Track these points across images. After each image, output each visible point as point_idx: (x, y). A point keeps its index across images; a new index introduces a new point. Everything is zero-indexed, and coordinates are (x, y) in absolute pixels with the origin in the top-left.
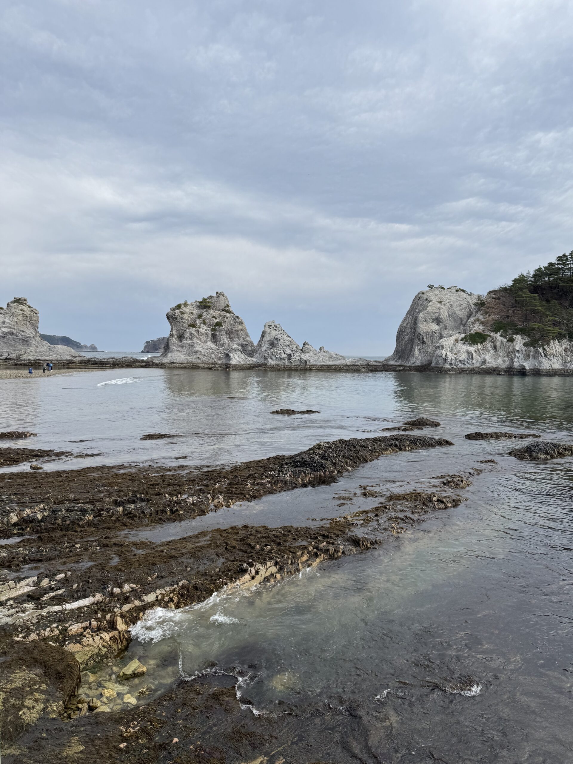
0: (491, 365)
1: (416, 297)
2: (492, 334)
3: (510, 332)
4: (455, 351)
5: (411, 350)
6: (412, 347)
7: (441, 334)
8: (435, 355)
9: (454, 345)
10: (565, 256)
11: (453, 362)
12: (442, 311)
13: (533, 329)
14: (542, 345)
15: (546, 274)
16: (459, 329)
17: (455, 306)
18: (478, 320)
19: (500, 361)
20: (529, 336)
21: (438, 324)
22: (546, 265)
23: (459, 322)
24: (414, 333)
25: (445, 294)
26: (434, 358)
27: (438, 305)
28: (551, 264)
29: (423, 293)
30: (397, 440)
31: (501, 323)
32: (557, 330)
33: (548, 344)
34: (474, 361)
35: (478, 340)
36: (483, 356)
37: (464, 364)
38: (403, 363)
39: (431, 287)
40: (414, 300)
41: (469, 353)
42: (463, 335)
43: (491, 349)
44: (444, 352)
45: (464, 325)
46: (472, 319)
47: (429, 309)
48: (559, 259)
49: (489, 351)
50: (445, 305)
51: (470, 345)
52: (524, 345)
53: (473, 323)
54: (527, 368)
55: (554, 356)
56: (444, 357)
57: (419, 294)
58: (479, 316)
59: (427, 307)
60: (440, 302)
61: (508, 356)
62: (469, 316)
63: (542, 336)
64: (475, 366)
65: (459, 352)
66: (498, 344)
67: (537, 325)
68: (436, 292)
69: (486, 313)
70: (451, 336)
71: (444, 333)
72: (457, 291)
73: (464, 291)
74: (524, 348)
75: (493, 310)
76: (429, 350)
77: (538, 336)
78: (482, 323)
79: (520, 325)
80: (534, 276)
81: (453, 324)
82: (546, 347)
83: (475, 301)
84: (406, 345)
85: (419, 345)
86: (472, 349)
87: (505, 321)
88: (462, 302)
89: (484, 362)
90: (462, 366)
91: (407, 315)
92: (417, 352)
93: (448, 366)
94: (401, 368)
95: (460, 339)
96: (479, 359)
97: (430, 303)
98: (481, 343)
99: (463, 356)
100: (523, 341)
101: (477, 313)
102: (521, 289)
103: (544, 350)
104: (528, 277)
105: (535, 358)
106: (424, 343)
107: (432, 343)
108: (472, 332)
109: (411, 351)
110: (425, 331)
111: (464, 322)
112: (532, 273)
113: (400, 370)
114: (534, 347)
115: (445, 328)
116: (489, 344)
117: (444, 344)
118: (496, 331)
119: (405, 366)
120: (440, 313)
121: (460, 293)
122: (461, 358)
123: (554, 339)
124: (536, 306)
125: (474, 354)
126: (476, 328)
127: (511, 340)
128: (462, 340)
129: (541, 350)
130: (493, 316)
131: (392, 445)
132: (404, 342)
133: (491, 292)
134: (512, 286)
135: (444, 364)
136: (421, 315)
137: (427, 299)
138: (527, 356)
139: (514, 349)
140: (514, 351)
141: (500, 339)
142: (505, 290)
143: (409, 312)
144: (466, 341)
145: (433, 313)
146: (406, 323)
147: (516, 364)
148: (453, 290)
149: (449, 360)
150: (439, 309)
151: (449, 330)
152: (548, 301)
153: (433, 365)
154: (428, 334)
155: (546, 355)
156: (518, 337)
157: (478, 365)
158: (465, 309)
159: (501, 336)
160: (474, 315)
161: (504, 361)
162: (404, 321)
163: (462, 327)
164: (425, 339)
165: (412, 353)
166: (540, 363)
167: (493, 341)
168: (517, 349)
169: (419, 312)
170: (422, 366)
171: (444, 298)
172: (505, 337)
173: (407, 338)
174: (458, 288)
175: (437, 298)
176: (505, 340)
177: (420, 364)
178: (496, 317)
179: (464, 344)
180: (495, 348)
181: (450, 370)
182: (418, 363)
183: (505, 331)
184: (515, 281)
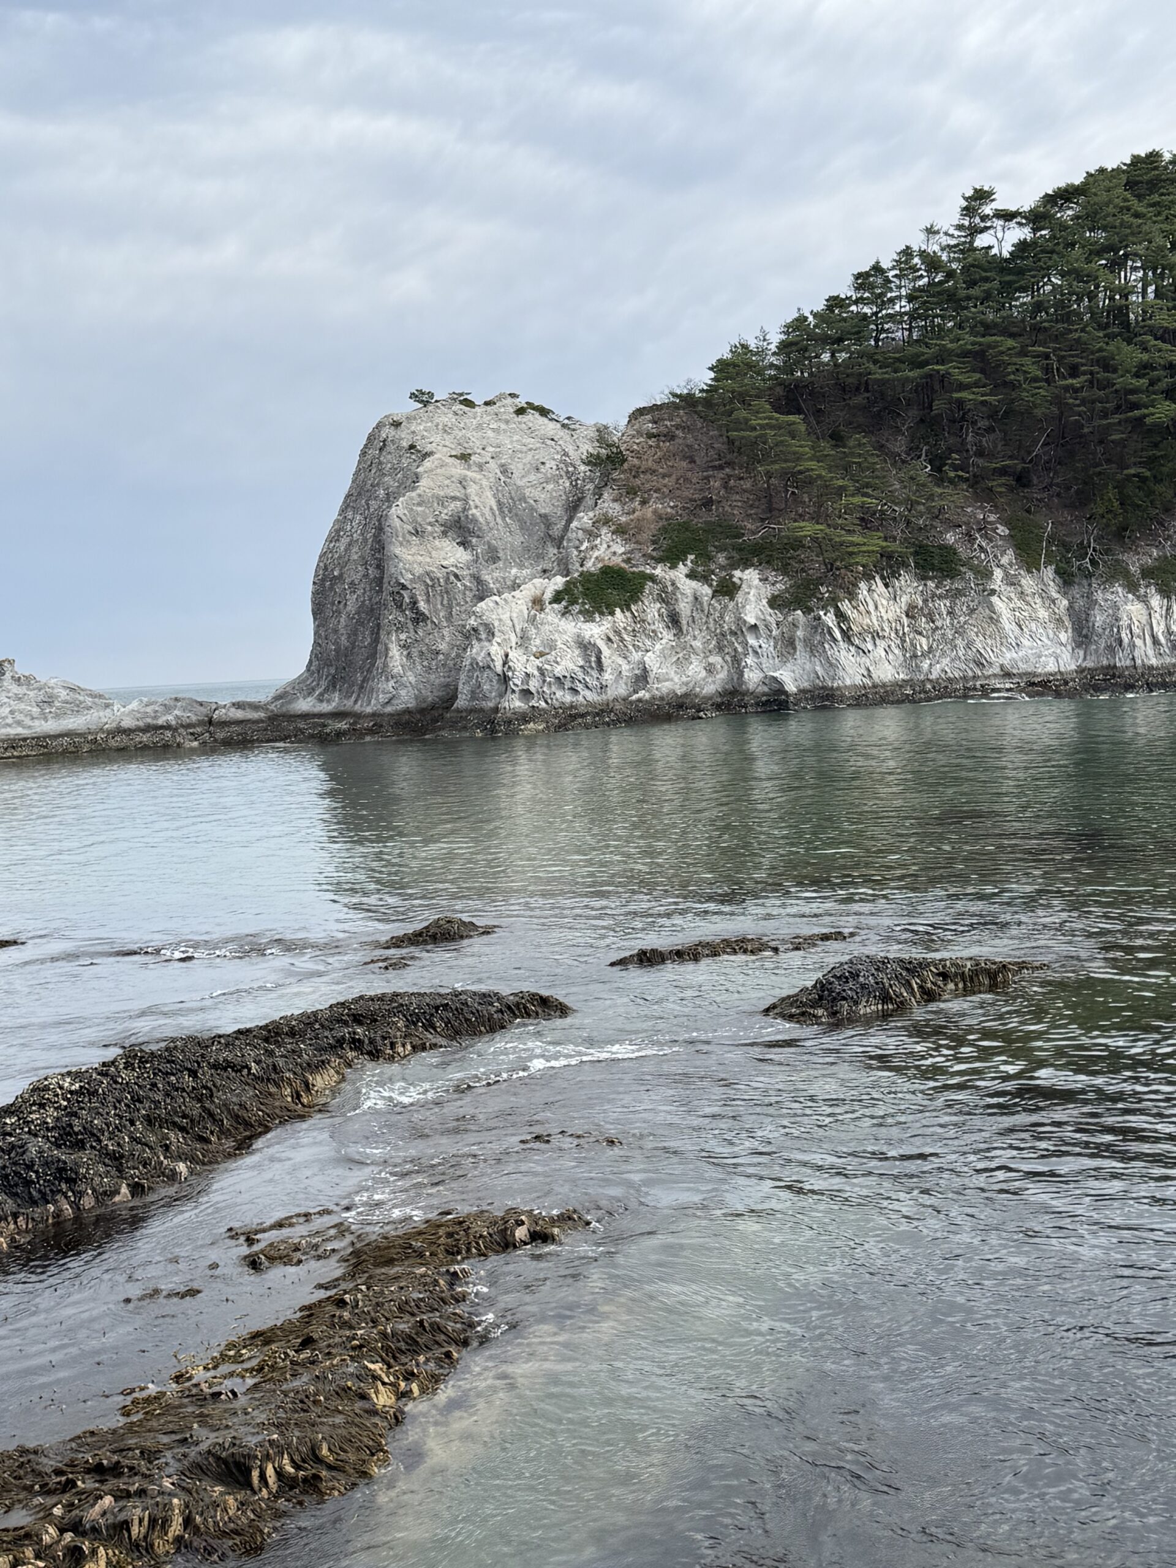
0: (665, 687)
1: (371, 439)
2: (658, 571)
3: (721, 558)
4: (536, 644)
5: (375, 651)
6: (376, 640)
7: (478, 580)
8: (467, 663)
9: (532, 620)
10: (877, 269)
11: (533, 685)
12: (472, 490)
13: (797, 544)
14: (834, 601)
15: (825, 340)
16: (540, 557)
17: (517, 468)
18: (606, 521)
19: (696, 669)
20: (784, 570)
21: (464, 544)
22: (820, 306)
23: (540, 530)
24: (380, 581)
25: (479, 427)
26: (463, 677)
27: (458, 469)
28: (835, 302)
29: (397, 424)
30: (357, 1019)
31: (685, 527)
32: (875, 542)
33: (852, 596)
34: (608, 676)
35: (613, 594)
36: (636, 656)
37: (574, 691)
38: (349, 704)
39: (423, 398)
40: (363, 453)
41: (585, 647)
42: (559, 582)
43: (659, 626)
44: (497, 651)
45: (558, 542)
46: (585, 518)
47: (423, 483)
48: (863, 280)
49: (654, 636)
50: (481, 467)
51: (588, 616)
52: (774, 602)
53: (591, 535)
54: (791, 687)
55: (876, 636)
56: (499, 668)
57: (379, 426)
58: (609, 505)
59: (417, 478)
60: (464, 457)
61: (720, 649)
62: (573, 507)
63: (830, 567)
64: (611, 694)
65: (552, 646)
66: (684, 607)
67: (808, 529)
68: (446, 417)
69: (632, 492)
70: (515, 586)
71: (491, 576)
72: (520, 411)
73: (543, 412)
74: (773, 617)
75: (656, 481)
76: (443, 646)
77: (816, 568)
78: (621, 531)
79: (753, 531)
80: (784, 346)
81: (518, 539)
82: (845, 606)
83: (588, 448)
84: (353, 634)
85: (400, 628)
86: (595, 630)
87: (704, 518)
88: (542, 455)
89: (642, 678)
90: (568, 698)
91: (343, 511)
92: (396, 657)
93: (516, 703)
94: (343, 725)
95: (548, 595)
96: (625, 667)
97: (428, 464)
98: (626, 607)
99: (568, 662)
100: (768, 591)
101: (598, 494)
102: (743, 398)
103: (841, 616)
104: (761, 352)
105: (814, 649)
106: (419, 618)
107: (449, 617)
108: (590, 566)
109: (373, 655)
110: (419, 571)
111: (556, 531)
112: (775, 338)
113: (339, 734)
114: (808, 610)
115: (493, 556)
116: (652, 610)
117: (492, 618)
118: (672, 558)
119: (358, 716)
120: (465, 500)
121: (533, 417)
122: (559, 671)
123: (869, 577)
124: (799, 458)
125: (606, 652)
126: (601, 552)
127: (727, 590)
128: (557, 598)
129: (830, 619)
130: (656, 505)
131: (340, 1042)
132: (343, 619)
133: (640, 412)
134: (711, 390)
135: (502, 695)
136: (398, 510)
137: (412, 447)
138: (787, 645)
139: (740, 621)
140: (742, 628)
141: (688, 586)
142: (687, 401)
143: (351, 502)
144: (573, 602)
145: (442, 501)
146: (342, 545)
147: (752, 678)
148: (507, 407)
149: (517, 681)
150: (462, 482)
151: (508, 565)
152: (837, 438)
153: (461, 702)
154: (430, 583)
155: (847, 636)
156: (749, 577)
157: (621, 690)
158: (555, 479)
159: (691, 576)
160: (589, 501)
161: (710, 669)
162: (335, 536)
163: (552, 551)
164: (422, 605)
165: (379, 663)
166: (832, 665)
167: (667, 597)
168: (751, 620)
169: (390, 498)
170: (422, 711)
171: (475, 442)
172: (705, 579)
173: (351, 606)
174: (521, 402)
175: (448, 440)
176: (706, 591)
177: (412, 704)
178: (666, 507)
179: (565, 613)
180: (674, 620)
181: (525, 718)
182: (406, 699)
183: (705, 557)
184: (721, 368)
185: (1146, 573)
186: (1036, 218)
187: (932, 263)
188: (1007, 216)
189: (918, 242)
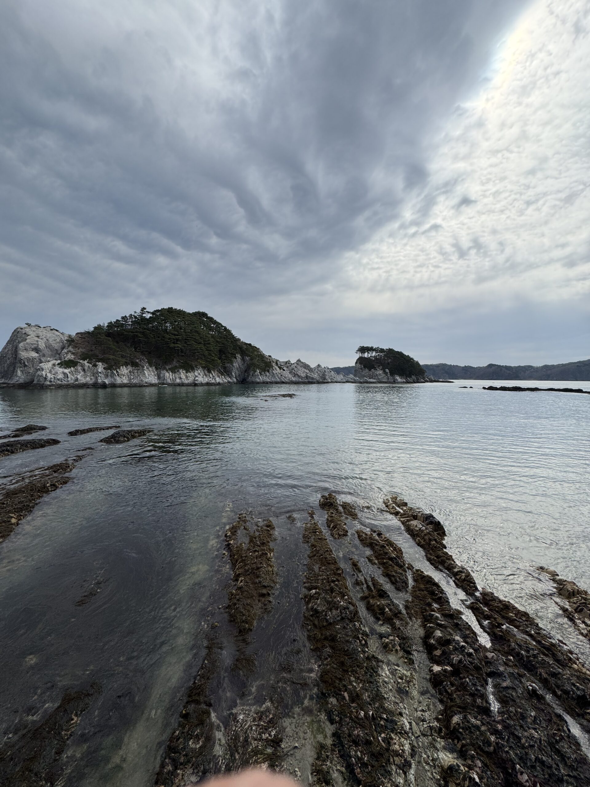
0: (82, 382)
1: (15, 331)
2: (81, 361)
3: (94, 360)
4: (53, 372)
5: (14, 371)
6: (14, 369)
7: (40, 359)
8: (37, 375)
9: (53, 368)
10: (126, 316)
11: (52, 380)
12: (39, 343)
13: (109, 359)
14: (116, 369)
15: (116, 326)
16: (55, 356)
17: (50, 340)
18: (70, 351)
19: (88, 379)
20: (107, 363)
21: (37, 353)
22: (115, 321)
23: (55, 352)
24: (16, 358)
25: (42, 331)
26: (36, 377)
27: (36, 339)
28: (117, 320)
29: (22, 329)
31: (87, 354)
32: (124, 360)
33: (119, 368)
34: (69, 379)
35: (71, 364)
36: (76, 376)
37: (62, 381)
38: (6, 381)
39: (29, 325)
40: (13, 333)
41: (64, 374)
42: (59, 361)
43: (81, 371)
44: (44, 373)
45: (59, 354)
46: (65, 351)
47: (28, 341)
48: (123, 318)
49: (80, 373)
50: (42, 339)
51: (65, 368)
52: (104, 368)
53: (67, 353)
54: (107, 383)
55: (124, 375)
56: (44, 376)
57: (17, 328)
58: (70, 348)
59: (26, 339)
60: (38, 337)
61: (93, 376)
62: (63, 348)
63: (115, 363)
64: (70, 382)
65: (57, 373)
66: (86, 368)
67: (111, 357)
68: (34, 329)
69: (76, 347)
70: (49, 361)
71: (43, 359)
72: (51, 330)
73: (57, 331)
74: (104, 371)
75: (81, 345)
76: (31, 371)
77: (113, 363)
78: (73, 353)
79: (101, 356)
80: (107, 326)
81: (50, 353)
82: (118, 370)
83: (66, 338)
84: (8, 368)
85: (21, 367)
86: (67, 371)
87: (91, 353)
88: (56, 338)
89: (77, 380)
90: (60, 383)
91: (7, 344)
92: (19, 373)
93: (48, 383)
94: (5, 385)
95: (57, 364)
96: (73, 378)
97: (29, 337)
98: (74, 367)
99: (60, 376)
100: (104, 366)
101: (69, 346)
102: (99, 333)
103: (117, 372)
104: (103, 326)
105: (111, 377)
106: (25, 366)
107: (33, 366)
108: (66, 359)
109: (13, 372)
110: (26, 357)
111: (59, 352)
112: (106, 325)
113: (4, 387)
114: (111, 370)
115: (44, 356)
116: (79, 368)
117: (44, 367)
118: (84, 359)
119: (9, 384)
120: (38, 344)
121: (54, 331)
122: (58, 377)
123: (123, 366)
124: (110, 345)
125: (69, 375)
126: (69, 357)
127: (95, 366)
128: (58, 364)
129: (115, 372)
130: (80, 350)
131: (3, 450)
132: (6, 365)
133: (78, 333)
134: (93, 331)
135: (45, 381)
136: (21, 345)
137: (25, 333)
138: (107, 376)
139: (97, 371)
140: (98, 372)
141: (87, 364)
142: (88, 333)
143: (9, 342)
144: (62, 365)
145: (32, 344)
146: (6, 350)
147: (100, 381)
148: (49, 329)
149: (49, 379)
150: (37, 341)
151: (47, 357)
152: (117, 342)
153: (35, 382)
154: (28, 359)
155: (118, 375)
156: (100, 364)
157: (72, 382)
158: (59, 343)
160: (66, 347)
161: (91, 379)
162: (5, 348)
163: (58, 356)
164: (26, 363)
165: (15, 374)
166: (115, 380)
167: (83, 366)
168: (100, 371)
169: (19, 342)
170: (25, 383)
171: (41, 334)
172: (91, 363)
173: (8, 362)
174: (52, 328)
175: (34, 333)
176: (91, 365)
177: (23, 382)
178: (83, 350)
179: (60, 367)
180: (84, 370)
181: (50, 386)
182: (21, 381)
183: (90, 359)
184: (95, 328)
185: (169, 369)
186: (153, 313)
187: (135, 317)
188: (148, 312)
189: (133, 314)
